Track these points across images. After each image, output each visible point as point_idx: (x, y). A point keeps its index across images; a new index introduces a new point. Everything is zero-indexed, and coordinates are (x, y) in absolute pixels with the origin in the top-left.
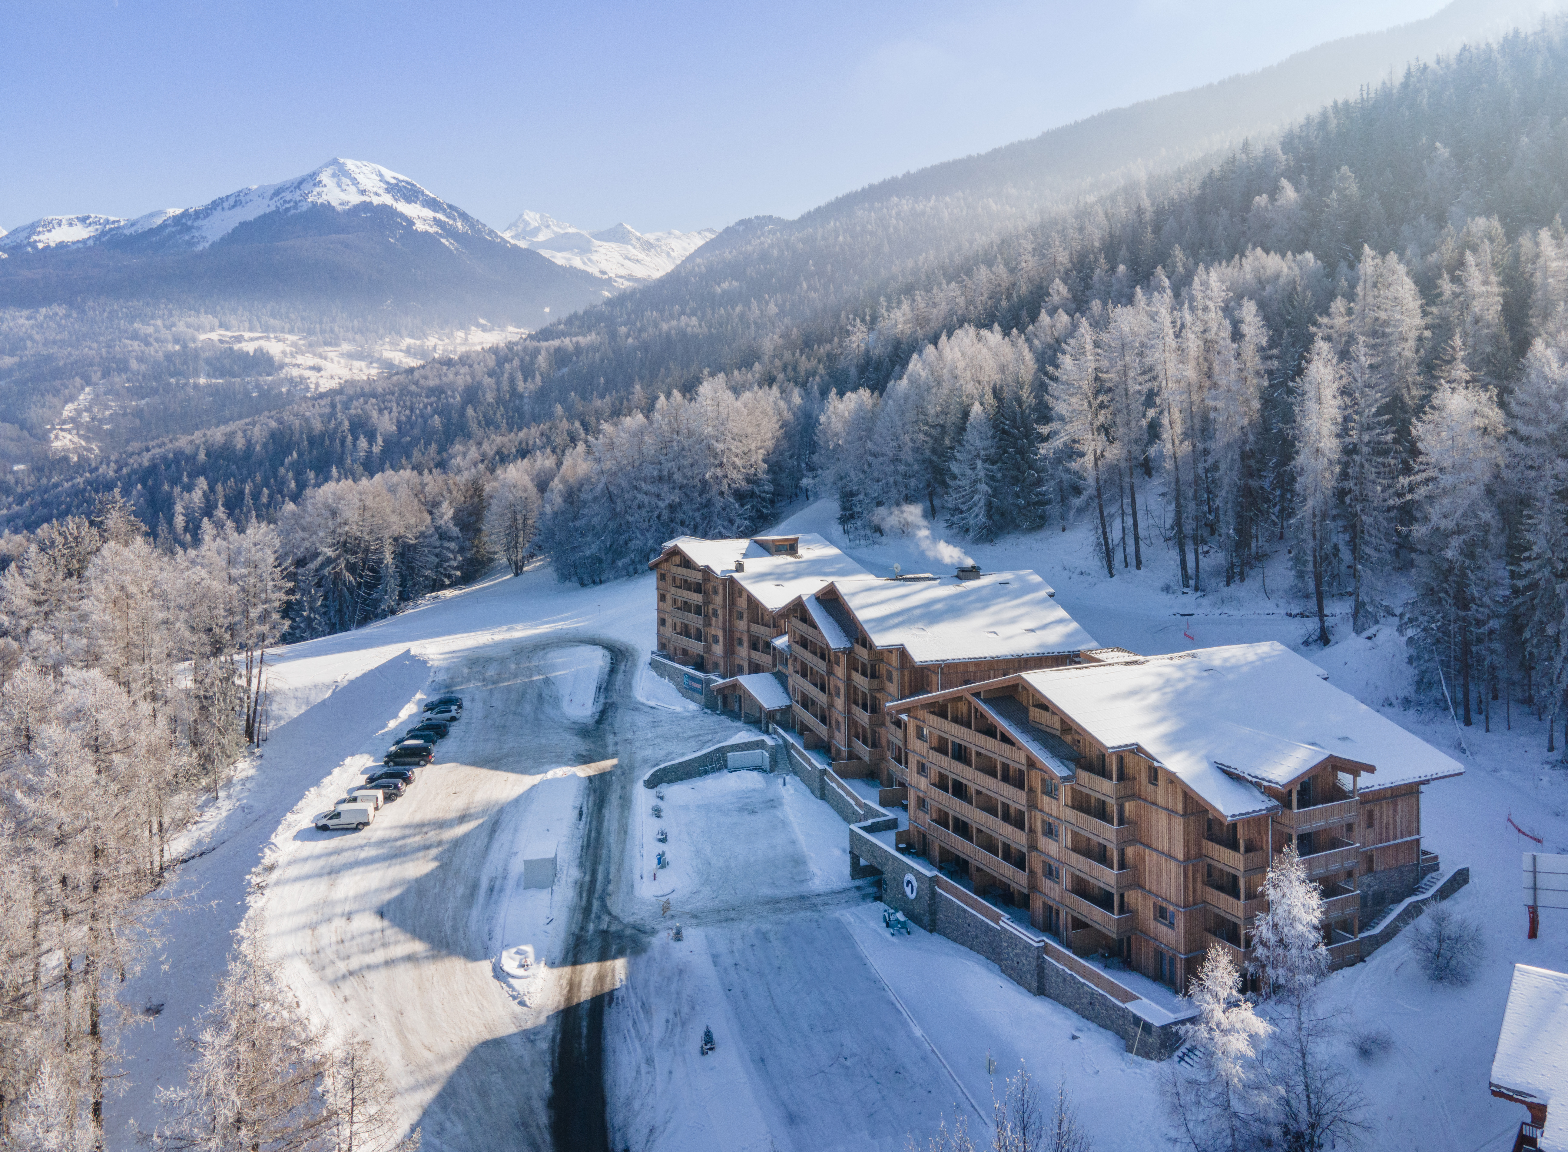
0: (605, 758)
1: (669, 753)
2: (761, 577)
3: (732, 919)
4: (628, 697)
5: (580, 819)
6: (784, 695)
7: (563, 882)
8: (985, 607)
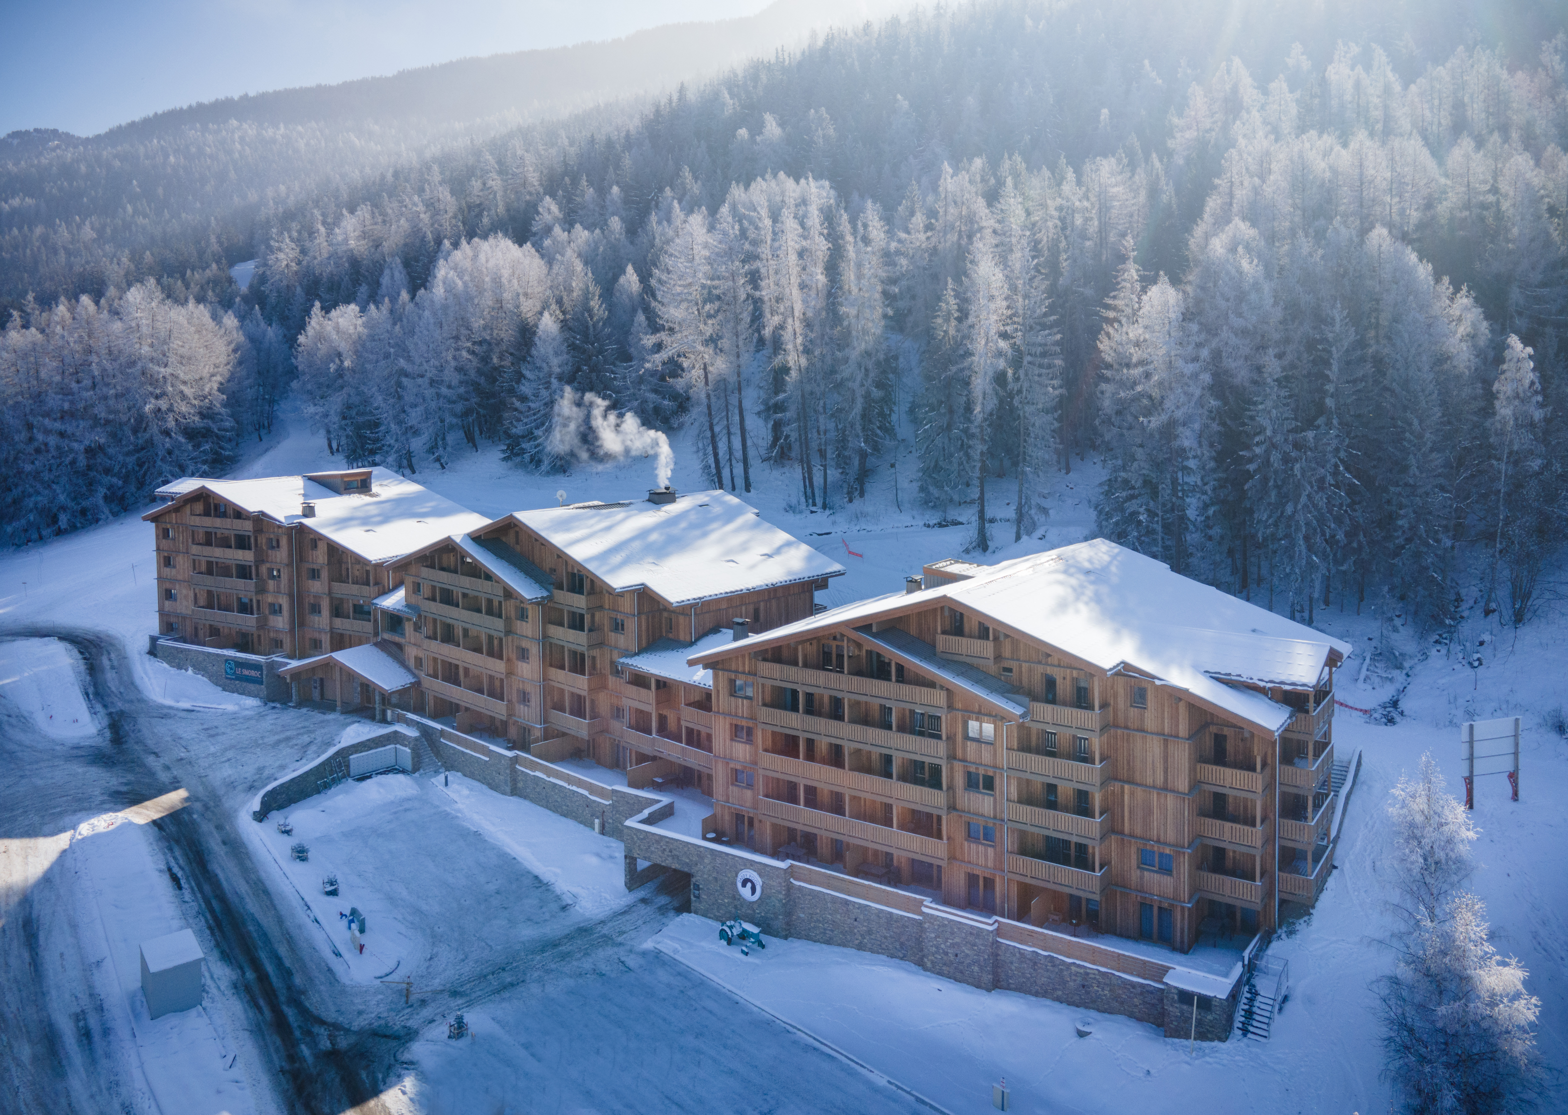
0: (162, 790)
1: (260, 770)
2: (343, 522)
3: (512, 985)
4: (141, 700)
5: (180, 888)
6: (402, 671)
7: (214, 991)
8: (705, 535)
